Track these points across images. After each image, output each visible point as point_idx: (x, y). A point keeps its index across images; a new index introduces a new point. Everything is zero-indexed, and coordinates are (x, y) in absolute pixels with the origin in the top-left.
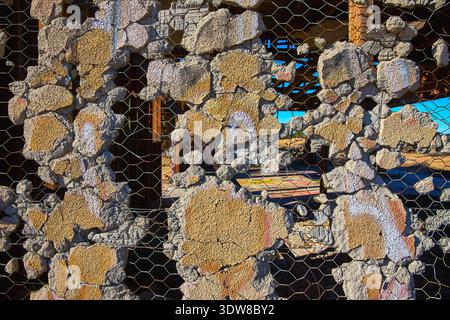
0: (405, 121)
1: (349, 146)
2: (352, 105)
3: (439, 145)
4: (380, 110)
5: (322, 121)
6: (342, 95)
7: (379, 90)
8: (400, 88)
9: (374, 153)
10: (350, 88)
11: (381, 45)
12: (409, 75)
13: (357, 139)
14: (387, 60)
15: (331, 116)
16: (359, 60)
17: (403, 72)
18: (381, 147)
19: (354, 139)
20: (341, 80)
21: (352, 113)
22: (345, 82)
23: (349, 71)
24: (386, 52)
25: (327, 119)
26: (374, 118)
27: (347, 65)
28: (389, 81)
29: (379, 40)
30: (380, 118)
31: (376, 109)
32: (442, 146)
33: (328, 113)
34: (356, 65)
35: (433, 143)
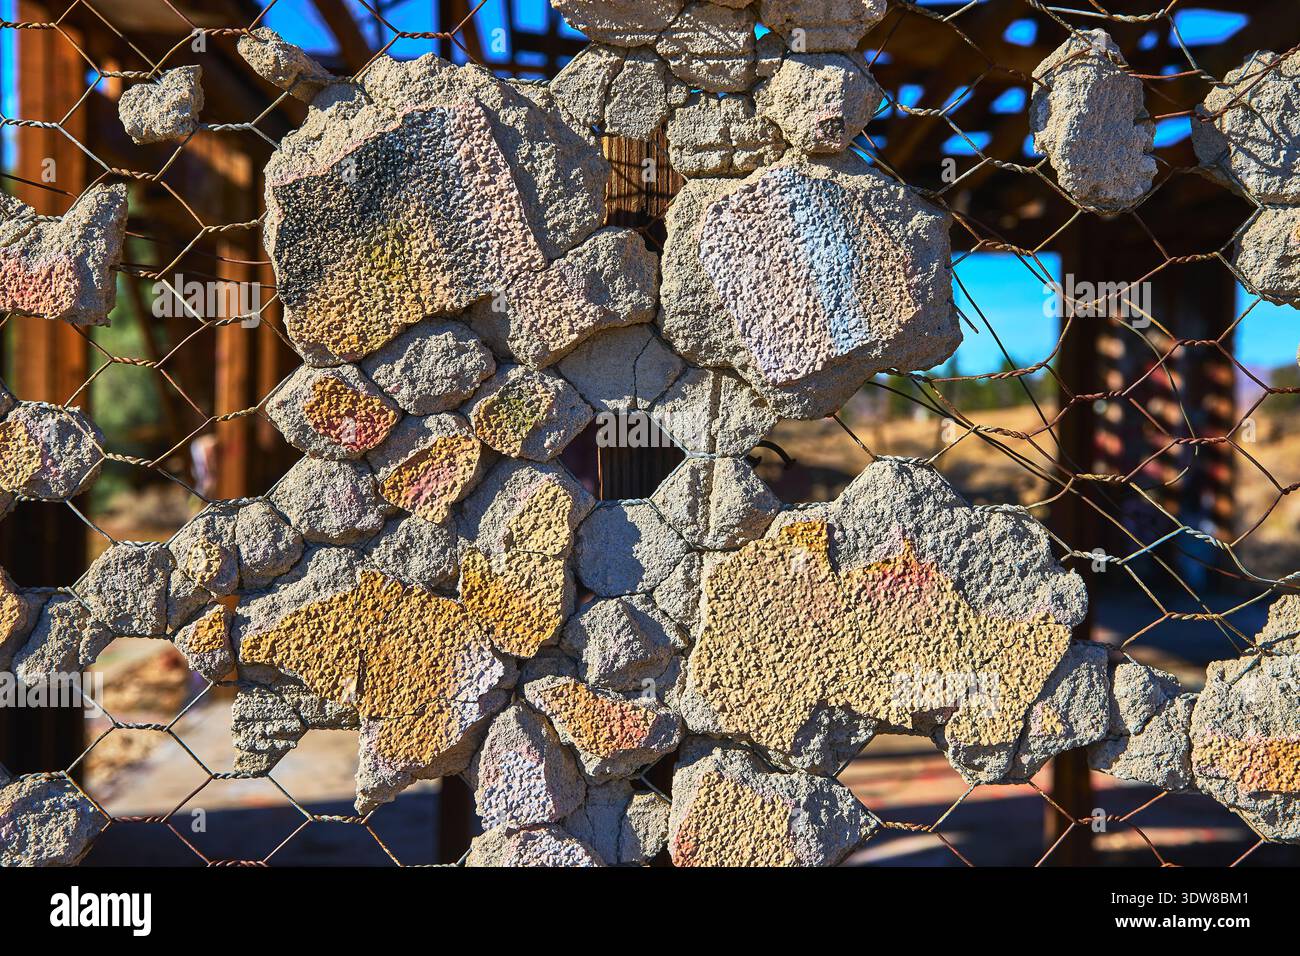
0: (854, 571)
1: (477, 735)
2: (494, 468)
3: (1088, 731)
4: (700, 492)
5: (296, 571)
6: (429, 405)
7: (688, 369)
8: (812, 360)
9: (657, 778)
10: (474, 360)
11: (668, 77)
12: (860, 269)
13: (534, 691)
14: (727, 171)
15: (360, 543)
16: (524, 181)
17: (822, 253)
18: (695, 744)
19: (508, 693)
20: (407, 313)
21: (498, 519)
22: (438, 320)
23: (460, 254)
24: (708, 122)
25: (327, 561)
26: (655, 547)
27: (443, 211)
28: (739, 311)
29: (645, 51)
30: (696, 549)
31: (673, 490)
32: (1116, 738)
33: (332, 523)
34: (503, 210)
35: (1044, 721)
